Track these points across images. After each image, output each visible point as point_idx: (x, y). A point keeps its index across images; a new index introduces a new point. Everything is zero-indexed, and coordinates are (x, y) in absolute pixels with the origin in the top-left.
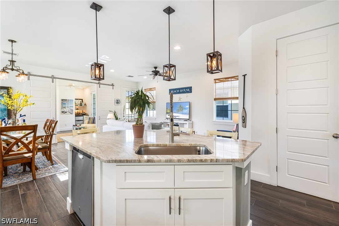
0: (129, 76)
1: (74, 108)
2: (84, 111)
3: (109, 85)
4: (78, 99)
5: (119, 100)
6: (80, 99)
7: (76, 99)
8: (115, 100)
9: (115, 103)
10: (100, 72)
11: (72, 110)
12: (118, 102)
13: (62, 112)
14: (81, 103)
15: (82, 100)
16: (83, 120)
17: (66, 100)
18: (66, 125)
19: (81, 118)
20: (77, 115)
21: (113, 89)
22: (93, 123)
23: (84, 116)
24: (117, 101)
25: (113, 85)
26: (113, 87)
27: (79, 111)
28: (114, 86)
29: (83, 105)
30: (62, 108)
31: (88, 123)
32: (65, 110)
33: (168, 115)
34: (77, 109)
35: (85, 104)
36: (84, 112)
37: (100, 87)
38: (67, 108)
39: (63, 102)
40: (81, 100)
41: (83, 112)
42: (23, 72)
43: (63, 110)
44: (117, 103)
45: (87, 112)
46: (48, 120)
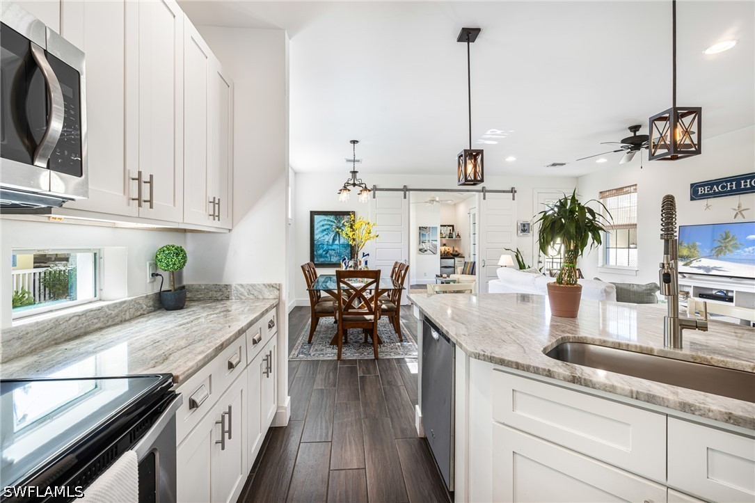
0: (554, 165)
1: (438, 243)
2: (456, 249)
3: (504, 192)
4: (445, 226)
5: (529, 224)
6: (449, 226)
7: (441, 226)
8: (519, 224)
9: (519, 232)
10: (475, 166)
11: (435, 247)
12: (526, 228)
13: (420, 250)
14: (450, 233)
15: (453, 226)
16: (454, 267)
17: (426, 228)
18: (425, 275)
19: (450, 262)
20: (445, 256)
21: (513, 199)
22: (472, 274)
23: (457, 259)
24: (524, 226)
25: (513, 191)
26: (514, 196)
27: (447, 248)
28: (515, 192)
29: (454, 237)
30: (420, 243)
31: (463, 274)
32: (424, 246)
33: (683, 263)
34: (445, 245)
35: (458, 235)
36: (456, 251)
37: (484, 199)
38: (427, 244)
39: (422, 232)
40: (451, 228)
41: (454, 250)
42: (366, 187)
43: (421, 247)
44: (524, 231)
45: (461, 251)
46: (396, 263)
